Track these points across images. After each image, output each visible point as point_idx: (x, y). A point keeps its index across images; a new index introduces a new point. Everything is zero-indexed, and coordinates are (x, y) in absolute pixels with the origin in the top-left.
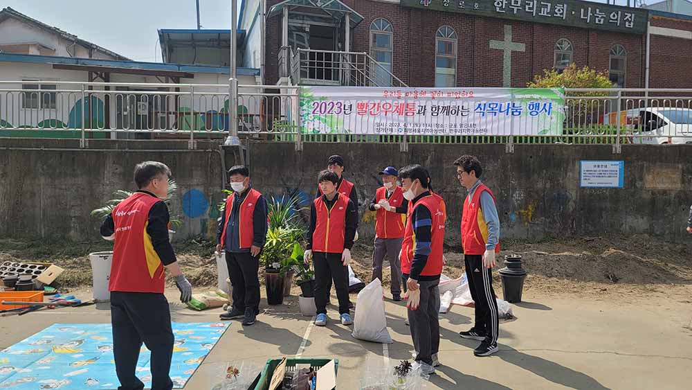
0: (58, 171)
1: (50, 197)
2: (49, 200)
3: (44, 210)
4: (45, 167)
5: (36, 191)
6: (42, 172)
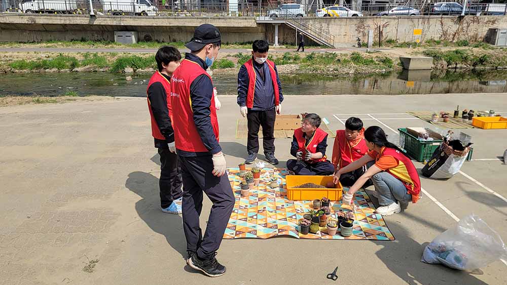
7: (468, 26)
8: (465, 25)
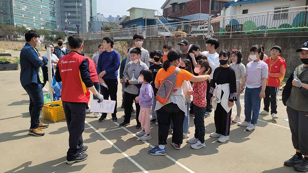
0: (299, 46)
1: (294, 57)
2: (293, 59)
3: (290, 63)
4: (293, 44)
5: (288, 55)
6: (292, 46)
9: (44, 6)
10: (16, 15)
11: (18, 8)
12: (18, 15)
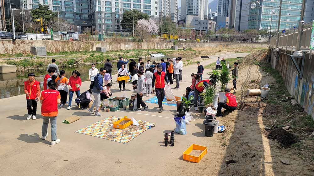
7: (19, 45)
8: (17, 45)
9: (293, 7)
10: (263, 20)
11: (266, 13)
12: (265, 19)
